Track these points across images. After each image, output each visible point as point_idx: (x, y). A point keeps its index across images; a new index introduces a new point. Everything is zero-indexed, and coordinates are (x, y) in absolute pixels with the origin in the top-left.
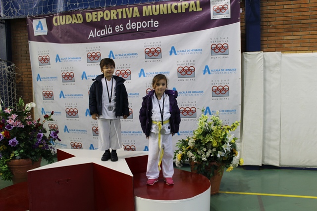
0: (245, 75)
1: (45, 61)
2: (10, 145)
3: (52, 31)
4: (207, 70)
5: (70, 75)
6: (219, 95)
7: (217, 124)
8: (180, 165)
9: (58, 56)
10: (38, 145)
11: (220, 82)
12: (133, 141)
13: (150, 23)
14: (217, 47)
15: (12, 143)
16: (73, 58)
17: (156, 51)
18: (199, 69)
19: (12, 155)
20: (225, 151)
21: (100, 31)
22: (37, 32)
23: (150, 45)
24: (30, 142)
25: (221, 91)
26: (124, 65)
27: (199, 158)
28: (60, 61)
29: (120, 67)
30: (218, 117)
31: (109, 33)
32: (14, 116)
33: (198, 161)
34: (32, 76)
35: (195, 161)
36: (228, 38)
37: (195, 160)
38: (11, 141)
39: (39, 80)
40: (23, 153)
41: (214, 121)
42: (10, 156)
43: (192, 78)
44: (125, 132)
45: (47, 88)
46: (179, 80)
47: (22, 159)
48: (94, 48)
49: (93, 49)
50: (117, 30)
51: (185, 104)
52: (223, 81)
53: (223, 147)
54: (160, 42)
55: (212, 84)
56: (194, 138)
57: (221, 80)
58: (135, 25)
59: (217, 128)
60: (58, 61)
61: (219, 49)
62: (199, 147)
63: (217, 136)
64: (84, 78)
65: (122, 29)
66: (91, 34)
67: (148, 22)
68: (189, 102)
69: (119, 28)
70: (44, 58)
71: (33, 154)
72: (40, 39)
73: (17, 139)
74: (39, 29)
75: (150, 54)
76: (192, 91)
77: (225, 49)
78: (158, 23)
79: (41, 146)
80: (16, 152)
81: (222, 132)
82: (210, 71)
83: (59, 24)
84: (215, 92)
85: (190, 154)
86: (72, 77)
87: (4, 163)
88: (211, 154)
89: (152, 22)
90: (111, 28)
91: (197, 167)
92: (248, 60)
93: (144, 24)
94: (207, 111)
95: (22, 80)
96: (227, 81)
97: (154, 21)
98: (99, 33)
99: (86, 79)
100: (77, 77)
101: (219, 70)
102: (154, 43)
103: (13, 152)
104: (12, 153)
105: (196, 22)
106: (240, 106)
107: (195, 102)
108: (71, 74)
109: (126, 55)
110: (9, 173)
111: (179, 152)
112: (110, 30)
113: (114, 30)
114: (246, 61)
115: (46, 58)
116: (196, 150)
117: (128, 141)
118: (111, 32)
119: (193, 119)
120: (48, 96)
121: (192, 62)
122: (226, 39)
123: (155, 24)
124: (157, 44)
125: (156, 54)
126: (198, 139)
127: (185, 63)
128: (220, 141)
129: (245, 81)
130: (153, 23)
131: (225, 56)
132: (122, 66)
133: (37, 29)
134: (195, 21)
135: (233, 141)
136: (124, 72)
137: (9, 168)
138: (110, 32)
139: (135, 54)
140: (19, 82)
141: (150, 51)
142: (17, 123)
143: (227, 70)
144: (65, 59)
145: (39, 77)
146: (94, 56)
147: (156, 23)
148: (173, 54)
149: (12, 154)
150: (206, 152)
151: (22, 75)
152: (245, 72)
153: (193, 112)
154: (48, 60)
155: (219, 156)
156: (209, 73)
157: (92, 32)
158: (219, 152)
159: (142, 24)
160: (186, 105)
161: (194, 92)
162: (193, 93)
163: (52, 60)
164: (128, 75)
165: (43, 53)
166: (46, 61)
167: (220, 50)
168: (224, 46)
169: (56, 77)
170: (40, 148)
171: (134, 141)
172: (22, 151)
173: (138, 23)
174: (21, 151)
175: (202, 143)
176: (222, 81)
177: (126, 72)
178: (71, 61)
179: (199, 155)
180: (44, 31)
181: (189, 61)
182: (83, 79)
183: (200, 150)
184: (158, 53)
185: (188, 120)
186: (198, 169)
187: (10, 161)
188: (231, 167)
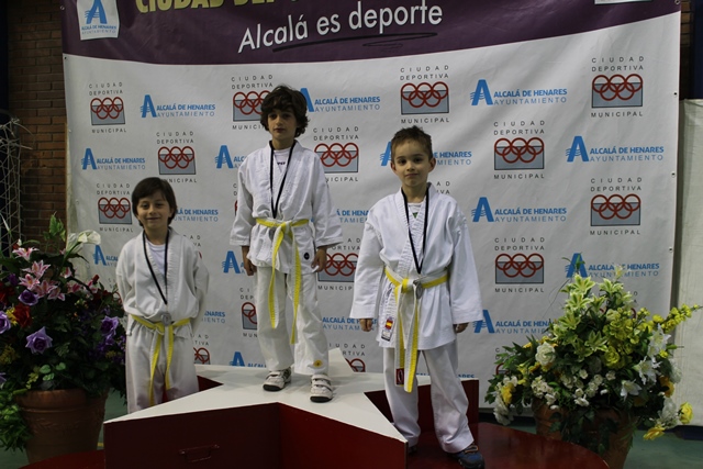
0: (687, 164)
1: (108, 112)
2: (29, 349)
3: (134, 27)
4: (578, 149)
5: (182, 154)
6: (610, 221)
7: (617, 302)
8: (506, 417)
9: (148, 99)
10: (105, 351)
11: (615, 184)
12: (359, 347)
13: (418, 13)
14: (609, 84)
15: (35, 344)
16: (192, 107)
17: (432, 90)
18: (554, 146)
19: (34, 377)
20: (644, 380)
21: (271, 31)
22: (89, 31)
23: (416, 74)
24: (83, 341)
25: (616, 211)
26: (339, 129)
27: (565, 399)
28: (154, 115)
29: (329, 134)
30: (619, 286)
31: (299, 37)
32: (41, 268)
33: (563, 406)
34: (65, 153)
35: (554, 407)
36: (641, 59)
37: (556, 403)
38: (32, 338)
39: (90, 167)
40: (64, 371)
41: (608, 295)
42: (27, 378)
43: (534, 172)
44: (336, 320)
45: (112, 189)
46: (497, 177)
47: (57, 388)
48: (255, 78)
49: (251, 82)
50: (323, 29)
51: (512, 244)
52: (625, 183)
53: (637, 367)
54: (446, 67)
55: (592, 189)
56: (552, 342)
57: (618, 178)
58: (375, 16)
59: (622, 315)
60: (149, 114)
61: (614, 90)
62: (569, 367)
63: (621, 337)
64: (225, 165)
65: (336, 27)
66: (247, 40)
67: (413, 10)
68: (523, 240)
69: (326, 25)
70: (108, 103)
71: (91, 375)
72: (98, 49)
73: (48, 332)
74: (96, 21)
75: (417, 101)
76: (533, 207)
77: (633, 91)
78: (440, 14)
79: (111, 354)
80: (45, 369)
81: (635, 326)
82: (588, 152)
83: (153, 9)
84: (600, 211)
85: (540, 386)
86: (188, 161)
87: (10, 398)
88: (601, 388)
89: (424, 8)
90: (305, 24)
91: (558, 424)
92: (697, 122)
93: (401, 16)
94: (577, 265)
95: (36, 164)
96: (634, 183)
97: (429, 5)
98: (270, 38)
99: (230, 166)
100: (205, 162)
101: (614, 151)
102: (428, 69)
103: (36, 369)
104: (33, 372)
105: (551, 13)
106: (672, 255)
107: (542, 240)
108: (187, 151)
109: (345, 101)
110: (23, 428)
111: (506, 379)
112: (301, 31)
113: (312, 29)
114: (693, 126)
115: (113, 105)
116: (558, 375)
117: (346, 346)
118: (305, 35)
119: (534, 286)
120: (115, 211)
121: (537, 126)
122: (636, 62)
123: (431, 14)
124: (437, 72)
125: (432, 101)
126: (563, 344)
127: (518, 127)
128: (629, 351)
129: (686, 183)
130: (427, 12)
131: (632, 110)
132: (335, 133)
133: (89, 22)
134: (549, 8)
135: (663, 354)
136: (339, 149)
137: (20, 413)
138: (301, 33)
139: (373, 99)
140: (25, 170)
141: (417, 91)
142: (48, 287)
143: (635, 150)
144: (168, 108)
145: (89, 158)
146: (253, 102)
147: (435, 11)
148: (482, 102)
149: (32, 375)
150: (585, 382)
151: (36, 149)
152: (687, 156)
153: (535, 269)
154: (120, 109)
155: (623, 394)
156: (585, 158)
157: (248, 32)
158: (624, 382)
159: (393, 16)
160: (515, 248)
161: (539, 211)
162: (537, 215)
163: (132, 109)
164: (350, 158)
165: (106, 89)
166: (114, 113)
167: (617, 92)
168: (629, 81)
169: (141, 160)
170: (108, 360)
171: (363, 346)
172: (62, 366)
173: (382, 12)
174: (58, 368)
175: (576, 356)
176: (620, 180)
177: (344, 151)
178: (187, 114)
179: (566, 388)
180: (110, 28)
181: (528, 122)
182: (219, 166)
183: (569, 375)
184: (440, 98)
185: (520, 290)
186: (561, 428)
187: (24, 394)
188: (660, 428)
